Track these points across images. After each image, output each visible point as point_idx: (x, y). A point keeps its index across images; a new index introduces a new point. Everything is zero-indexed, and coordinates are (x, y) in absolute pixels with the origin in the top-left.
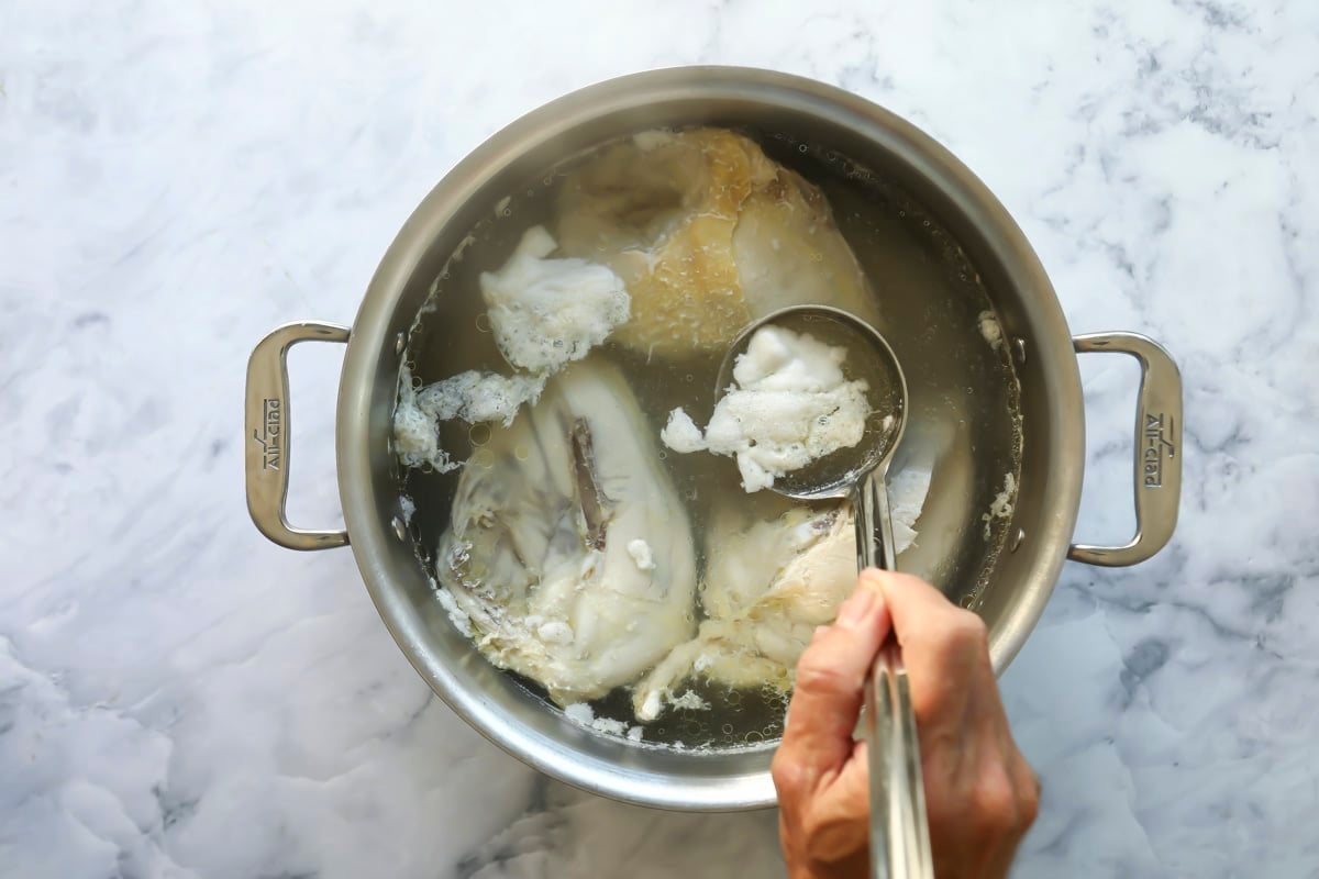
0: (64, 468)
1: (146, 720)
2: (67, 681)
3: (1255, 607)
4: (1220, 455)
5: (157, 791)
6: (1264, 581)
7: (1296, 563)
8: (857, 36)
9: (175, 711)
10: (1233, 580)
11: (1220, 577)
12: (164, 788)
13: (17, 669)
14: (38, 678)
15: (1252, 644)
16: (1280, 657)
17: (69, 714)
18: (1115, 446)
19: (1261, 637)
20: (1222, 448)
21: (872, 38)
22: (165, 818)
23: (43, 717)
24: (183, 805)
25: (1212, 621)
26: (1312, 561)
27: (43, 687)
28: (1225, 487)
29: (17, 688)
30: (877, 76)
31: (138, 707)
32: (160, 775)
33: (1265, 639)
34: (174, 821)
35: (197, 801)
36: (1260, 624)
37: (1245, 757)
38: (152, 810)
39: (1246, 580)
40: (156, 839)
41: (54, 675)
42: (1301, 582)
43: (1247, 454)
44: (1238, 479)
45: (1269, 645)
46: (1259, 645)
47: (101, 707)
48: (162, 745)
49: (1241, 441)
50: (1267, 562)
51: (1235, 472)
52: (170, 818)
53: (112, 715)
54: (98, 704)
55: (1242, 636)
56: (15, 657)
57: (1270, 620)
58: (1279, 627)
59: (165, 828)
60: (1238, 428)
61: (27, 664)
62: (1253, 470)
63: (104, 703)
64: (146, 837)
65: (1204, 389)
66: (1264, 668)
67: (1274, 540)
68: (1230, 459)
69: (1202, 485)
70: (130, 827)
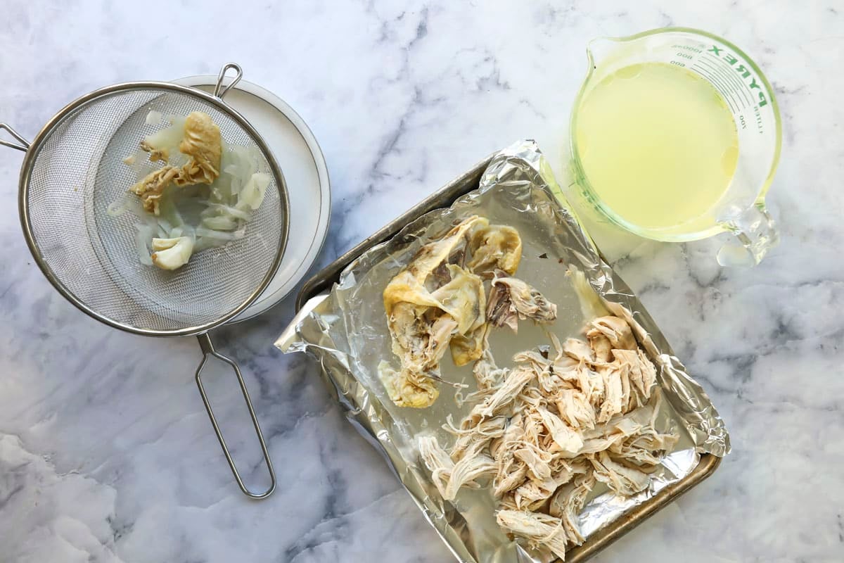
0: (45, 336)
1: (101, 479)
2: (53, 458)
3: (736, 374)
4: (711, 288)
5: (109, 520)
6: (740, 359)
7: (757, 348)
8: (486, 60)
9: (117, 473)
10: (723, 360)
11: (714, 359)
12: (113, 517)
13: (24, 453)
14: (36, 458)
15: (735, 396)
16: (751, 402)
17: (55, 478)
18: (650, 287)
19: (740, 392)
20: (711, 284)
21: (495, 61)
22: (115, 535)
23: (41, 481)
24: (124, 527)
25: (712, 385)
26: (766, 346)
27: (40, 463)
28: (714, 307)
29: (25, 465)
30: (500, 82)
31: (95, 472)
32: (110, 510)
33: (742, 393)
34: (120, 536)
35: (133, 524)
36: (738, 384)
37: (733, 460)
38: (107, 531)
39: (729, 359)
40: (110, 547)
41: (45, 456)
42: (761, 358)
43: (725, 287)
44: (722, 301)
45: (744, 395)
46: (739, 397)
47: (73, 473)
48: (110, 493)
49: (722, 280)
50: (741, 348)
51: (719, 297)
52: (118, 535)
53: (80, 477)
54: (72, 471)
55: (730, 392)
56: (23, 447)
57: (744, 382)
58: (750, 385)
59: (115, 541)
60: (720, 273)
61: (30, 451)
62: (730, 296)
63: (75, 471)
64: (104, 546)
65: (699, 251)
66: (742, 409)
67: (744, 336)
68: (716, 290)
69: (702, 306)
70: (95, 541)
